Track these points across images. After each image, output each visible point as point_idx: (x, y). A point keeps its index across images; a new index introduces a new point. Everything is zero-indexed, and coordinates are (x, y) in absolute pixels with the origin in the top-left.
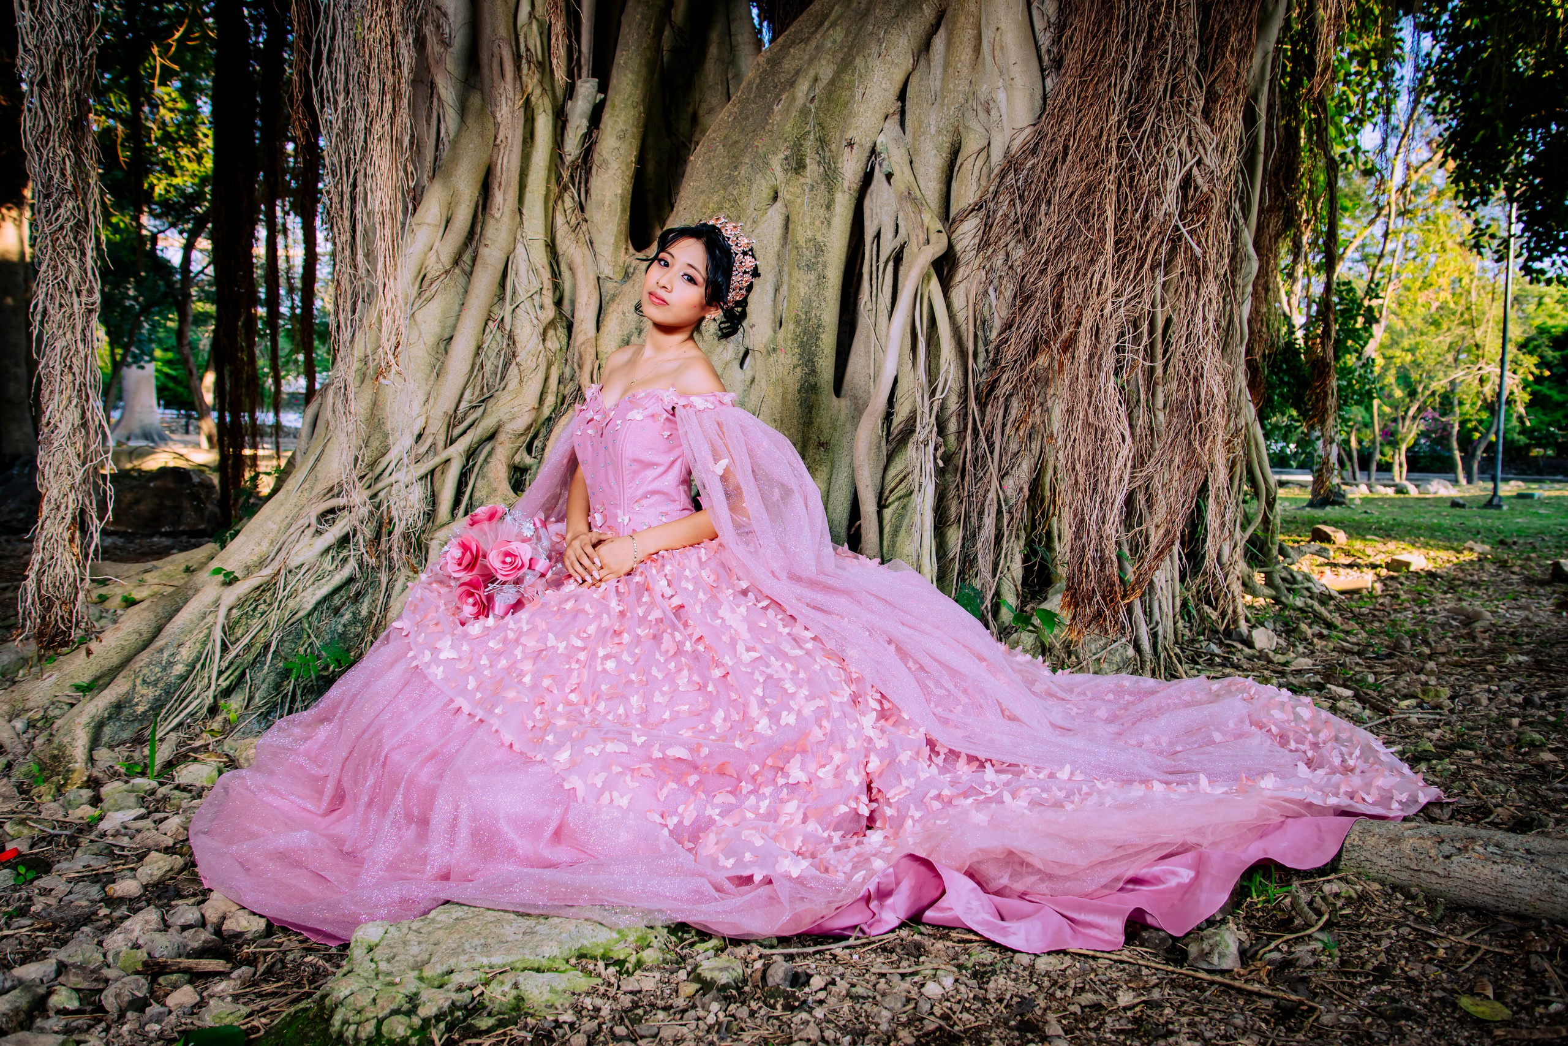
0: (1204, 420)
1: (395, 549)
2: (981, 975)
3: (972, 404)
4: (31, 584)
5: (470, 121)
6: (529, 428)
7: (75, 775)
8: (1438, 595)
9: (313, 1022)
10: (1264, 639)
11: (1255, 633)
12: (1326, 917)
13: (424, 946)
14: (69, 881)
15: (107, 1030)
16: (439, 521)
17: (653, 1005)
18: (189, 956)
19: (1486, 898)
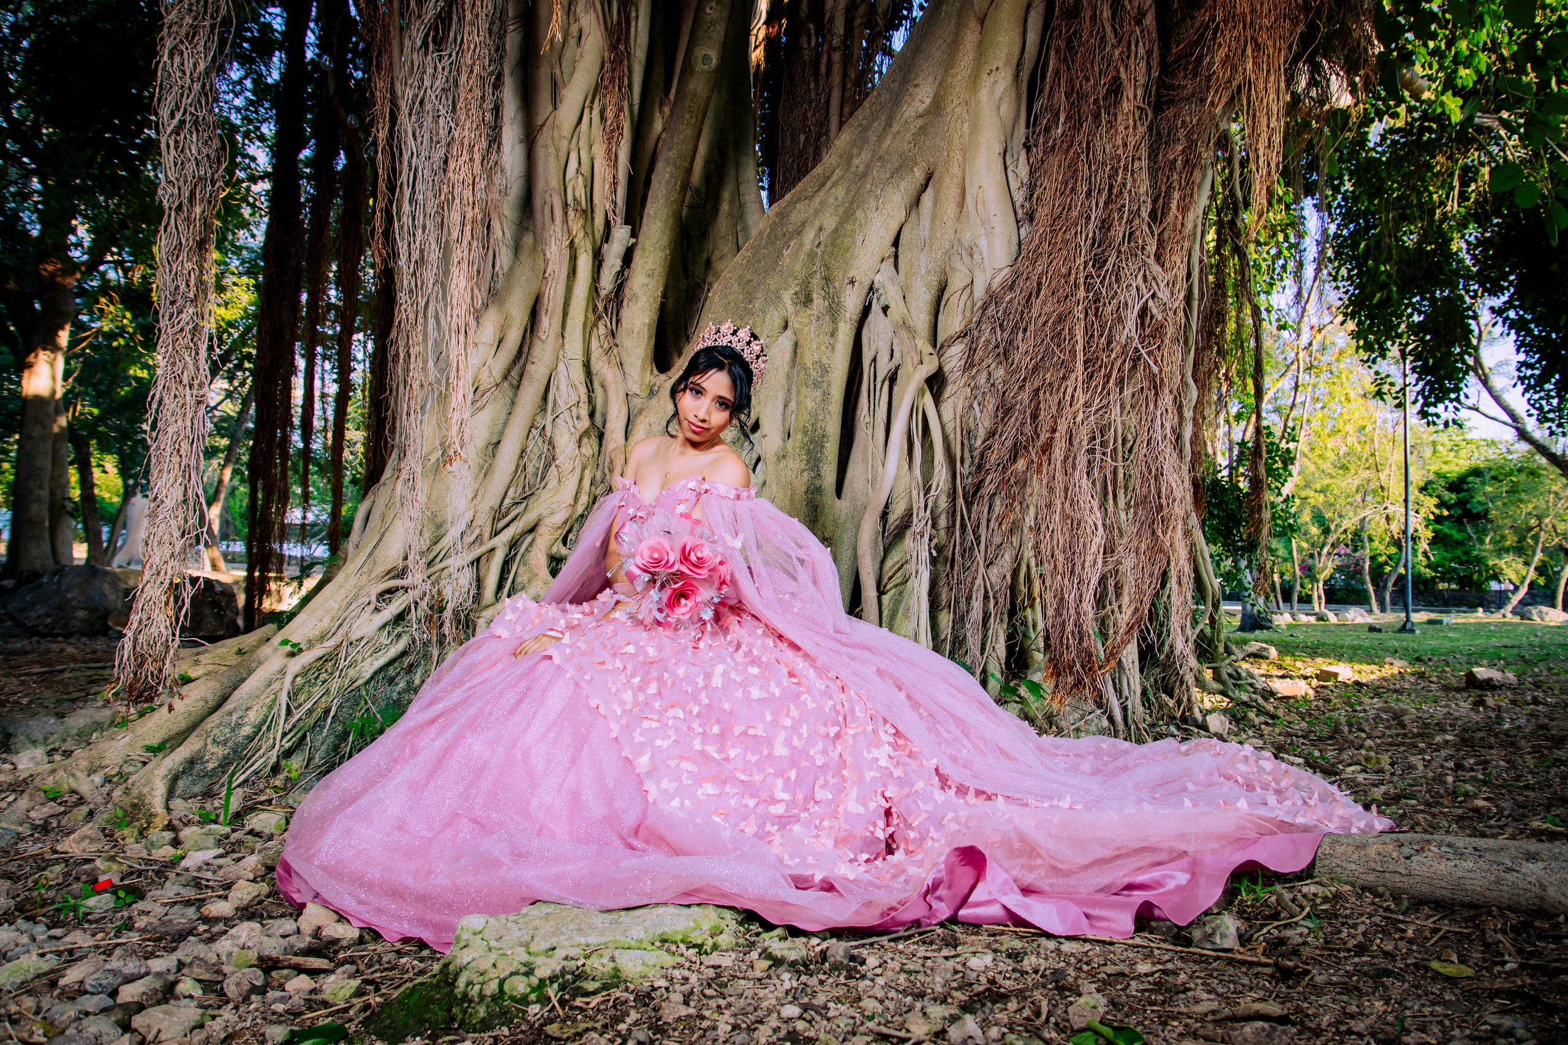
0: (1166, 511)
1: (447, 624)
2: (1015, 956)
3: (961, 501)
4: (127, 643)
5: (523, 256)
6: (566, 522)
7: (158, 819)
8: (1366, 700)
9: (437, 987)
10: (1216, 722)
11: (1208, 718)
12: (1308, 909)
13: (525, 931)
14: (165, 905)
15: (236, 1008)
16: (484, 603)
17: (734, 977)
18: (296, 954)
19: (1444, 892)
